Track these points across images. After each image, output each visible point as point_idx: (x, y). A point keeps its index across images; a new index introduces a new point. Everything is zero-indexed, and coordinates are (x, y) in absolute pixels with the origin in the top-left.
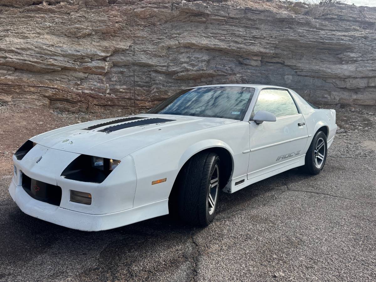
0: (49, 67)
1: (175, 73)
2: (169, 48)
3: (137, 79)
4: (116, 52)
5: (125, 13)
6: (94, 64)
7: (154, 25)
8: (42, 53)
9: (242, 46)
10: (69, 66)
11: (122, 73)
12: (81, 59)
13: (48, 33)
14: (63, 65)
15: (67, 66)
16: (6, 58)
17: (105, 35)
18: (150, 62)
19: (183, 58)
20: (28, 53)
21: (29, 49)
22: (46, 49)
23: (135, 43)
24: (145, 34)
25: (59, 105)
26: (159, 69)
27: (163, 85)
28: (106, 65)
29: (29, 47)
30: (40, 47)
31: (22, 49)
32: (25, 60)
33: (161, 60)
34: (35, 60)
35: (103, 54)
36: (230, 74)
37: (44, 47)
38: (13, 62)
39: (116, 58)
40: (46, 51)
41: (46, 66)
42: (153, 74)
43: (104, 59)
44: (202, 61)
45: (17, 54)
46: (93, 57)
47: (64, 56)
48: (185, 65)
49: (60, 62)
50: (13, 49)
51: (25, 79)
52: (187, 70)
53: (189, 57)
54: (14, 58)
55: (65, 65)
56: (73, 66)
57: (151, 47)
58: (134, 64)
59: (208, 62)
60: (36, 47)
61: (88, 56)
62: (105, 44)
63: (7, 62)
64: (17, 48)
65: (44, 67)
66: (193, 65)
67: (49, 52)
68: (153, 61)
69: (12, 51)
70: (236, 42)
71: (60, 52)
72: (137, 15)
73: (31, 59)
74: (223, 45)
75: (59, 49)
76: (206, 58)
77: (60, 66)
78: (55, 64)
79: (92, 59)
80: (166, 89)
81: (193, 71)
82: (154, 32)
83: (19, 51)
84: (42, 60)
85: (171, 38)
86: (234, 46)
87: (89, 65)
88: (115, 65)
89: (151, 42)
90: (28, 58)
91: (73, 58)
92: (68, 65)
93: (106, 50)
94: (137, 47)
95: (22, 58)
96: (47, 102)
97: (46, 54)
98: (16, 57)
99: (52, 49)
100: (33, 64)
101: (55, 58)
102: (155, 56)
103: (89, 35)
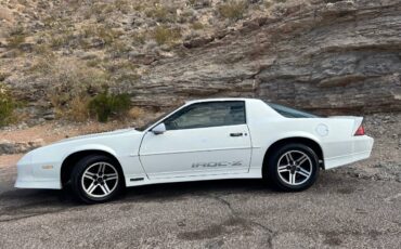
1: (318, 81)
2: (312, 56)
3: (280, 91)
4: (263, 69)
5: (270, 32)
6: (244, 83)
7: (299, 36)
8: (205, 80)
9: (394, 38)
11: (268, 87)
12: (232, 80)
13: (212, 63)
16: (182, 87)
17: (253, 56)
18: (292, 73)
19: (326, 64)
20: (195, 81)
23: (280, 57)
24: (289, 47)
26: (302, 79)
27: (306, 95)
28: (254, 83)
29: (196, 77)
30: (204, 76)
32: (193, 87)
33: (304, 69)
34: (200, 86)
35: (251, 73)
36: (385, 74)
37: (206, 75)
39: (263, 75)
40: (207, 78)
42: (296, 85)
43: (253, 77)
44: (348, 64)
45: (189, 84)
46: (242, 77)
47: (220, 80)
48: (328, 71)
49: (217, 85)
52: (330, 76)
53: (332, 62)
54: (186, 87)
57: (293, 59)
58: (278, 78)
59: (357, 63)
60: (200, 76)
61: (238, 77)
62: (253, 63)
63: (183, 90)
64: (189, 79)
65: (205, 91)
66: (337, 70)
67: (209, 79)
68: (296, 72)
69: (186, 82)
70: (386, 35)
71: (217, 78)
72: (281, 31)
73: (197, 86)
74: (370, 42)
75: (216, 75)
76: (353, 59)
77: (216, 89)
79: (242, 79)
80: (309, 98)
81: (337, 76)
82: (298, 43)
83: (190, 81)
84: (204, 86)
85: (314, 45)
86: (383, 41)
87: (240, 84)
88: (263, 81)
89: (295, 53)
90: (195, 85)
93: (253, 69)
94: (281, 61)
95: (191, 86)
97: (207, 81)
98: (188, 86)
100: (198, 89)
101: (214, 82)
102: (298, 66)
103: (241, 58)
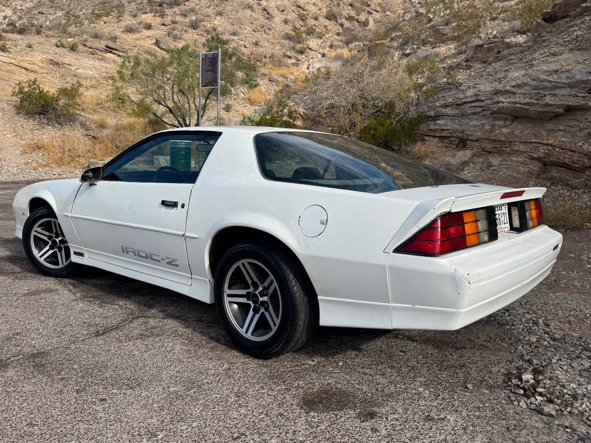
0: (545, 109)
10: (574, 104)
13: (571, 50)
14: (563, 103)
15: (570, 103)
16: (498, 102)
20: (523, 91)
21: (525, 84)
22: (544, 79)
25: (554, 173)
29: (525, 81)
30: (538, 79)
31: (519, 86)
32: (516, 103)
34: (528, 100)
37: (543, 77)
38: (503, 108)
40: (544, 83)
41: (542, 107)
45: (511, 95)
47: (571, 86)
50: (508, 88)
51: (517, 133)
54: (506, 102)
55: (567, 103)
56: (582, 103)
60: (534, 80)
63: (499, 108)
64: (513, 87)
65: (539, 110)
67: (548, 84)
69: (507, 92)
71: (565, 81)
73: (523, 101)
75: (563, 76)
77: (559, 106)
78: (551, 102)
83: (514, 90)
84: (537, 100)
90: (520, 99)
91: (584, 88)
92: (573, 102)
95: (514, 100)
96: (535, 167)
97: (544, 88)
98: (509, 100)
99: (555, 77)
100: (524, 107)
101: (556, 92)
